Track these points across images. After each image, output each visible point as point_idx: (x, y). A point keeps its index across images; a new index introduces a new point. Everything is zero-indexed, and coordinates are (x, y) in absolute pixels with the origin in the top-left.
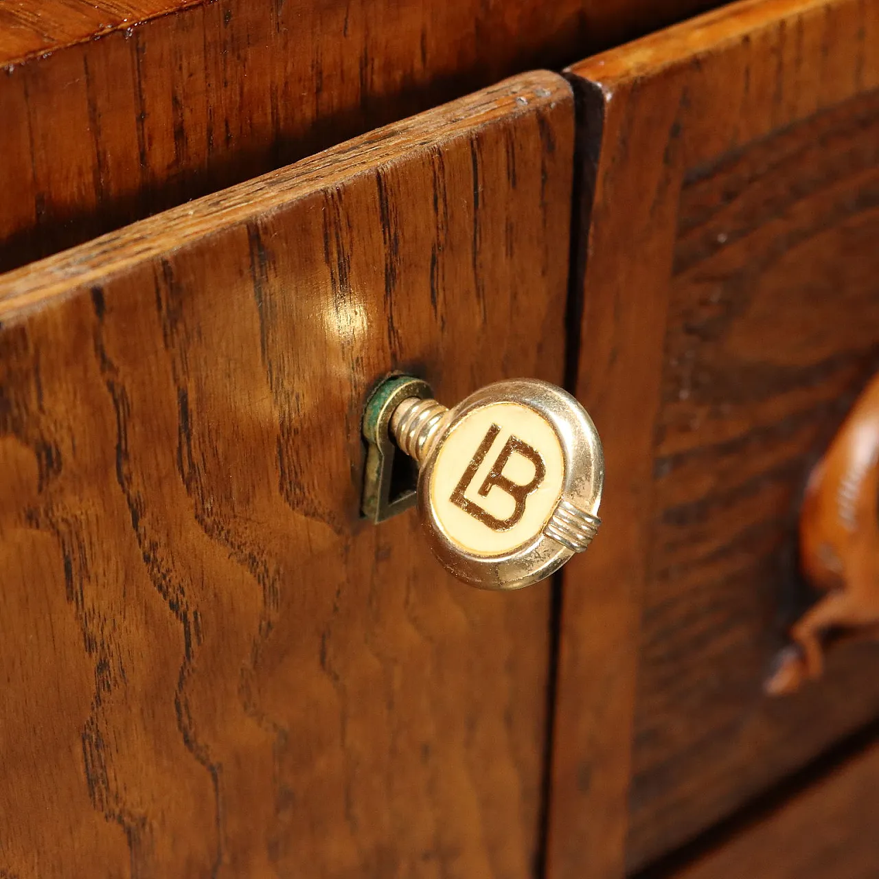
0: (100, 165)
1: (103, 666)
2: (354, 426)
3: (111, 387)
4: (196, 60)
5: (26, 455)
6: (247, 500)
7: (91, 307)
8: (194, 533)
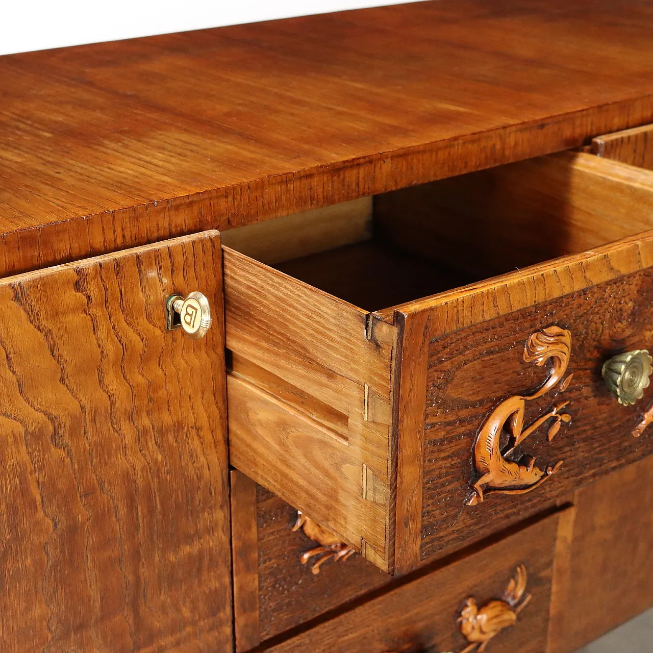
0: (105, 241)
1: (102, 352)
2: (165, 306)
3: (103, 285)
4: (127, 220)
5: (84, 298)
6: (137, 319)
7: (99, 267)
8: (124, 324)
